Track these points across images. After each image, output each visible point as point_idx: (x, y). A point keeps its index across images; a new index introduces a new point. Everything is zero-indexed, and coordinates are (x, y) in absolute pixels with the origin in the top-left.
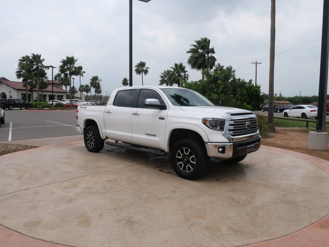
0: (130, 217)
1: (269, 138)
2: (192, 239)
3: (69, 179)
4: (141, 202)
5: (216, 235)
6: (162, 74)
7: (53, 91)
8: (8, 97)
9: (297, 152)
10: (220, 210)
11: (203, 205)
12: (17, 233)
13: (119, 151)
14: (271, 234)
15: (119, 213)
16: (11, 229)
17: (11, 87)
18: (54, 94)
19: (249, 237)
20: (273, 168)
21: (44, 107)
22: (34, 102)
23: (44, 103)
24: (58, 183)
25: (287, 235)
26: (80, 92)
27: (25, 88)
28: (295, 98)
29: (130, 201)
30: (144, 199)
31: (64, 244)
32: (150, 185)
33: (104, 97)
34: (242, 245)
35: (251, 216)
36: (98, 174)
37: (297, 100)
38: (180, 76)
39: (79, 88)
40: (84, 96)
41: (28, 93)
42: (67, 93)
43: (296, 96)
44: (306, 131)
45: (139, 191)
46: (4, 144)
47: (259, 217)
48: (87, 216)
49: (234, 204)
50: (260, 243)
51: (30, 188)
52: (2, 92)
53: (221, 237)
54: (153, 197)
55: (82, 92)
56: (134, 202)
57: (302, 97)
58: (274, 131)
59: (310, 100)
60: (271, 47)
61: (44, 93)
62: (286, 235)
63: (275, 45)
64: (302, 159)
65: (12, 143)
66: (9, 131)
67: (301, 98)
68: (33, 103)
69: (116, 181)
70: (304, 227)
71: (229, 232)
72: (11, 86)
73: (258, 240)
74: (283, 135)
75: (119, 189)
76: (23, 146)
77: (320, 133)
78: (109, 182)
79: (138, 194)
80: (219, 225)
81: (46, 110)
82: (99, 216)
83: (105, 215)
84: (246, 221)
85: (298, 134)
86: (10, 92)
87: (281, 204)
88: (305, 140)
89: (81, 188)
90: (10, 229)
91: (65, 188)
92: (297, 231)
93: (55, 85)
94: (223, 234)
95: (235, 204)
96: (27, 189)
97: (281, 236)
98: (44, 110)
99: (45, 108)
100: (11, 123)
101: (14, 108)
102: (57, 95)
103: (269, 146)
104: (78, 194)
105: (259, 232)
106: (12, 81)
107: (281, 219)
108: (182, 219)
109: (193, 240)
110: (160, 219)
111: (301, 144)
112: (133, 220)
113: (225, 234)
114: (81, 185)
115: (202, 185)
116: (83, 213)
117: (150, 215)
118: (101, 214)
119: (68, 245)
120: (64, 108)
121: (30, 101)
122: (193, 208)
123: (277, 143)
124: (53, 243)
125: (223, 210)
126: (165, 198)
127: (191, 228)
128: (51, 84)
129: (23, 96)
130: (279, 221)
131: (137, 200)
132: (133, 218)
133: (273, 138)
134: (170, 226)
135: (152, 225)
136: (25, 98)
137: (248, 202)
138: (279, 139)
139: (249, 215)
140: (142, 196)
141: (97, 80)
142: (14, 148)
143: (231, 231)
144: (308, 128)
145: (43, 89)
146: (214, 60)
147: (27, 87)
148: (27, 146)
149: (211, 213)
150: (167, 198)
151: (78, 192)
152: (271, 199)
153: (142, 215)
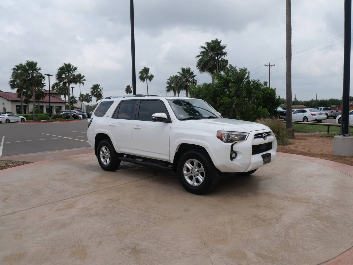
0: (136, 244)
1: (288, 145)
3: (64, 199)
4: (149, 225)
5: (241, 263)
6: (168, 79)
7: (51, 101)
8: (2, 110)
9: (322, 159)
10: (243, 231)
11: (222, 226)
14: (309, 259)
15: (122, 239)
18: (51, 105)
20: (298, 178)
21: (40, 119)
22: (30, 114)
23: (41, 114)
24: (50, 204)
25: (329, 260)
26: (80, 102)
27: (19, 99)
28: (311, 102)
29: (136, 223)
30: (152, 220)
32: (159, 203)
35: (282, 238)
36: (98, 192)
37: (313, 104)
38: (187, 81)
39: (79, 97)
40: (84, 106)
41: (23, 104)
42: (66, 104)
43: (312, 100)
44: (328, 137)
45: (145, 210)
47: (290, 238)
48: (84, 244)
49: (260, 223)
51: (17, 212)
54: (163, 218)
55: (82, 102)
56: (140, 225)
58: (293, 137)
59: (327, 103)
60: (287, 46)
61: (41, 104)
62: (327, 261)
63: (291, 43)
64: (329, 167)
65: (2, 160)
67: (317, 101)
68: (28, 115)
69: (119, 199)
71: (257, 259)
72: (4, 97)
74: (304, 141)
75: (122, 209)
76: (13, 162)
77: (346, 137)
78: (111, 201)
79: (144, 214)
80: (243, 250)
81: (43, 122)
82: (98, 244)
83: (106, 243)
84: (276, 244)
85: (320, 139)
86: (3, 104)
87: (315, 221)
88: (328, 146)
91: (58, 210)
92: (340, 255)
93: (53, 95)
94: (251, 262)
95: (261, 222)
96: (14, 213)
97: (321, 263)
98: (41, 122)
99: (42, 120)
100: (4, 137)
102: (56, 106)
103: (290, 153)
104: (73, 217)
105: (293, 258)
106: (6, 92)
107: (317, 239)
108: (199, 244)
110: (171, 246)
111: (325, 150)
112: (139, 248)
113: (252, 263)
114: (78, 206)
116: (78, 241)
117: (160, 241)
118: (100, 242)
120: (63, 120)
121: (25, 113)
122: (211, 230)
123: (298, 149)
125: (247, 231)
126: (177, 218)
127: (210, 255)
128: (47, 94)
129: (17, 108)
130: (316, 242)
131: (143, 223)
132: (139, 245)
133: (293, 144)
134: (185, 254)
135: (162, 254)
136: (20, 110)
137: (276, 220)
138: (299, 145)
139: (278, 236)
140: (149, 217)
141: (98, 88)
142: (3, 164)
143: (260, 257)
144: (330, 133)
145: (40, 100)
146: (225, 63)
147: (22, 98)
148: (18, 162)
149: (233, 236)
150: (179, 218)
151: (74, 215)
152: (302, 215)
153: (150, 241)
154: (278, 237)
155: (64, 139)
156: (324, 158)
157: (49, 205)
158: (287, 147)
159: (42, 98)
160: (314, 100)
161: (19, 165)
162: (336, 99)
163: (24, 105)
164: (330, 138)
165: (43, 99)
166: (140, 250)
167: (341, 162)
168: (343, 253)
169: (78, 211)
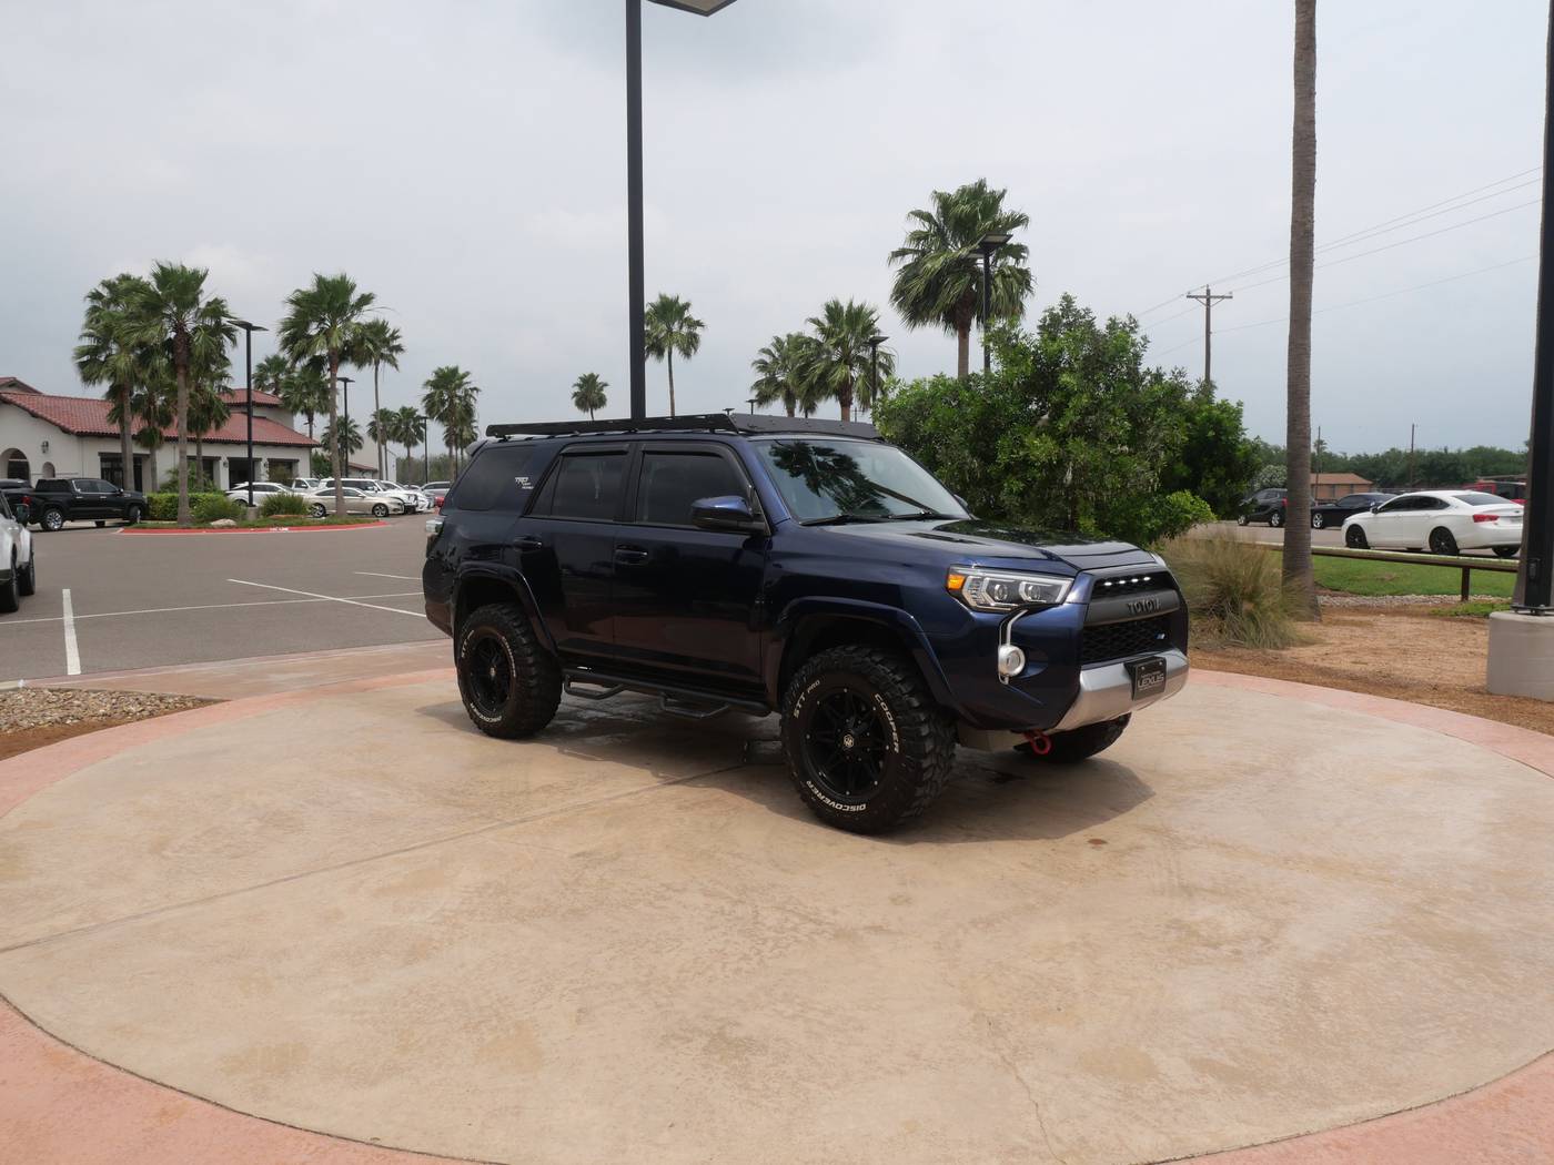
0: (722, 1019)
1: (1297, 645)
2: (1033, 1117)
3: (398, 848)
4: (758, 954)
5: (1139, 1097)
6: (765, 351)
7: (254, 439)
8: (36, 474)
9: (1440, 707)
10: (1134, 978)
11: (1050, 959)
12: (201, 1103)
13: (604, 714)
14: (1398, 1085)
15: (663, 1001)
16: (166, 1087)
17: (50, 422)
18: (256, 453)
19: (1294, 1101)
20: (1343, 784)
21: (209, 515)
22: (159, 492)
23: (206, 494)
24: (348, 868)
25: (1472, 1090)
26: (375, 445)
27: (115, 429)
28: (1388, 461)
29: (706, 944)
30: (771, 934)
31: (435, 1151)
32: (783, 870)
34: (1269, 1140)
35: (1289, 1007)
36: (528, 824)
37: (1396, 471)
38: (849, 359)
39: (372, 423)
40: (392, 462)
41: (130, 450)
42: (313, 450)
43: (1393, 450)
44: (1463, 615)
45: (736, 898)
46: (52, 691)
47: (1322, 1008)
48: (519, 1019)
49: (1197, 953)
50: (1354, 1129)
51: (223, 895)
52: (9, 450)
53: (1166, 1104)
54: (811, 926)
55: (384, 442)
56: (726, 951)
57: (1420, 454)
58: (1315, 613)
59: (1459, 467)
61: (208, 452)
62: (1467, 1092)
64: (1469, 742)
65: (87, 687)
66: (60, 627)
67: (1415, 457)
68: (156, 496)
69: (619, 854)
71: (1197, 1080)
72: (49, 418)
73: (1340, 1113)
74: (1358, 631)
75: (641, 890)
76: (141, 698)
77: (1541, 619)
78: (590, 861)
79: (734, 911)
80: (1143, 1049)
81: (222, 528)
82: (574, 1019)
83: (604, 1014)
84: (1264, 1029)
85: (1428, 625)
86: (46, 445)
87: (1415, 949)
88: (1465, 656)
89: (463, 889)
90: (162, 1085)
91: (383, 891)
92: (1515, 1071)
93: (256, 414)
94: (1175, 1090)
95: (1203, 950)
96: (209, 899)
97: (1444, 1097)
98: (213, 528)
99: (215, 520)
100: (66, 593)
101: (68, 524)
102: (269, 459)
103: (1304, 682)
104: (453, 917)
105: (1337, 1079)
106: (55, 397)
107: (1426, 1015)
108: (968, 1024)
109: (1039, 1118)
110: (862, 1029)
111: (1453, 671)
112: (740, 1033)
113: (1181, 1092)
114: (460, 876)
115: (1028, 867)
116: (494, 1007)
117: (815, 1009)
118: (580, 1011)
119: (456, 1154)
120: (308, 520)
121: (140, 486)
122: (1007, 973)
123: (1336, 667)
124: (381, 1146)
125: (1151, 979)
126: (865, 928)
127: (1017, 1064)
128: (238, 405)
129: (106, 465)
130: (1422, 1026)
131: (736, 943)
132: (737, 1024)
133: (1313, 644)
134: (917, 1057)
135: (831, 1057)
136: (117, 473)
137: (1260, 941)
138: (1341, 649)
139: (1273, 999)
140: (755, 923)
141: (461, 386)
142: (101, 706)
143: (1207, 1074)
144: (1471, 598)
145: (205, 431)
146: (1016, 285)
147: (129, 424)
148: (161, 699)
149: (1095, 996)
150: (876, 929)
151: (453, 911)
152: (1365, 926)
153: (774, 1010)
154: (1272, 1005)
155: (326, 605)
156: (1447, 705)
157: (341, 870)
158: (1289, 656)
159: (213, 423)
160: (1403, 449)
161: (170, 713)
162: (1498, 449)
163: (134, 454)
164: (1472, 622)
165: (218, 427)
166: (741, 1040)
167: (1519, 724)
169: (467, 895)
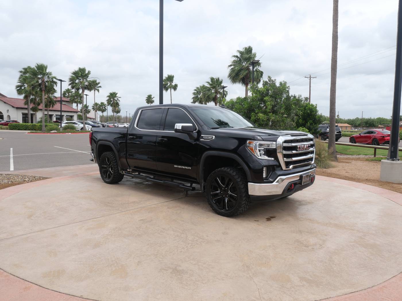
0: (176, 265)
1: (331, 168)
2: (257, 292)
3: (93, 218)
4: (187, 247)
5: (286, 287)
6: (195, 90)
7: (62, 110)
8: (5, 118)
9: (368, 184)
10: (286, 255)
11: (264, 250)
12: (36, 285)
14: (354, 285)
15: (161, 259)
16: (27, 281)
18: (63, 114)
19: (327, 289)
20: (342, 204)
21: (50, 130)
22: (37, 123)
23: (50, 124)
24: (80, 223)
25: (374, 286)
26: (94, 112)
27: (26, 107)
28: (356, 121)
29: (173, 244)
30: (190, 242)
31: (97, 300)
32: (194, 225)
33: (123, 118)
34: (320, 299)
35: (326, 263)
36: (128, 212)
37: (358, 123)
38: (217, 92)
39: (93, 106)
40: (98, 117)
42: (78, 113)
44: (374, 160)
45: (182, 232)
46: (5, 174)
47: (335, 264)
48: (122, 264)
49: (302, 249)
50: (342, 296)
51: (46, 230)
53: (293, 289)
54: (201, 240)
55: (96, 111)
56: (178, 246)
57: (364, 119)
58: (336, 159)
59: (374, 122)
61: (50, 113)
64: (375, 193)
65: (15, 174)
66: (9, 158)
68: (36, 124)
69: (152, 220)
70: (393, 276)
71: (301, 283)
72: (9, 103)
73: (339, 292)
74: (347, 164)
75: (157, 230)
76: (29, 177)
77: (394, 162)
78: (144, 222)
79: (181, 236)
80: (287, 274)
81: (54, 133)
82: (137, 264)
83: (145, 263)
84: (320, 269)
85: (366, 163)
86: (8, 111)
87: (360, 248)
88: (375, 171)
90: (25, 280)
91: (89, 229)
93: (63, 103)
94: (295, 285)
95: (304, 248)
96: (42, 231)
97: (366, 288)
98: (51, 133)
99: (52, 131)
100: (11, 149)
102: (66, 115)
103: (333, 177)
105: (338, 283)
106: (11, 98)
107: (363, 266)
108: (241, 267)
109: (259, 293)
110: (213, 268)
111: (371, 175)
112: (181, 268)
113: (297, 286)
114: (109, 225)
116: (116, 260)
117: (201, 262)
118: (139, 262)
120: (76, 131)
121: (32, 122)
122: (252, 253)
123: (341, 174)
124: (83, 298)
125: (290, 255)
126: (216, 241)
127: (254, 278)
128: (58, 101)
129: (23, 116)
130: (361, 269)
131: (181, 244)
132: (180, 266)
133: (335, 167)
134: (227, 276)
135: (204, 275)
136: (27, 119)
137: (319, 246)
138: (342, 169)
139: (322, 261)
140: (186, 239)
141: (116, 97)
143: (304, 281)
144: (376, 156)
145: (49, 108)
146: (260, 74)
147: (30, 105)
148: (34, 177)
149: (275, 260)
150: (218, 241)
151: (107, 235)
152: (347, 242)
153: (190, 262)
154: (322, 263)
155: (79, 153)
156: (370, 184)
157: (78, 223)
158: (329, 170)
159: (51, 105)
160: (360, 118)
161: (36, 180)
162: (384, 118)
163: (31, 113)
164: (377, 162)
165: (53, 107)
166: (181, 270)
167: (388, 189)
168: (388, 280)
169: (111, 230)
